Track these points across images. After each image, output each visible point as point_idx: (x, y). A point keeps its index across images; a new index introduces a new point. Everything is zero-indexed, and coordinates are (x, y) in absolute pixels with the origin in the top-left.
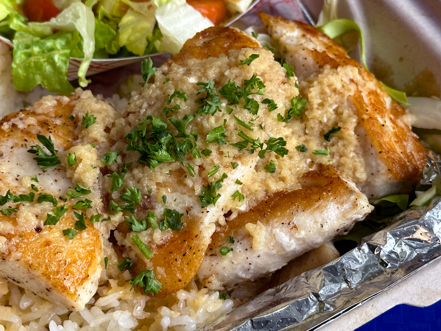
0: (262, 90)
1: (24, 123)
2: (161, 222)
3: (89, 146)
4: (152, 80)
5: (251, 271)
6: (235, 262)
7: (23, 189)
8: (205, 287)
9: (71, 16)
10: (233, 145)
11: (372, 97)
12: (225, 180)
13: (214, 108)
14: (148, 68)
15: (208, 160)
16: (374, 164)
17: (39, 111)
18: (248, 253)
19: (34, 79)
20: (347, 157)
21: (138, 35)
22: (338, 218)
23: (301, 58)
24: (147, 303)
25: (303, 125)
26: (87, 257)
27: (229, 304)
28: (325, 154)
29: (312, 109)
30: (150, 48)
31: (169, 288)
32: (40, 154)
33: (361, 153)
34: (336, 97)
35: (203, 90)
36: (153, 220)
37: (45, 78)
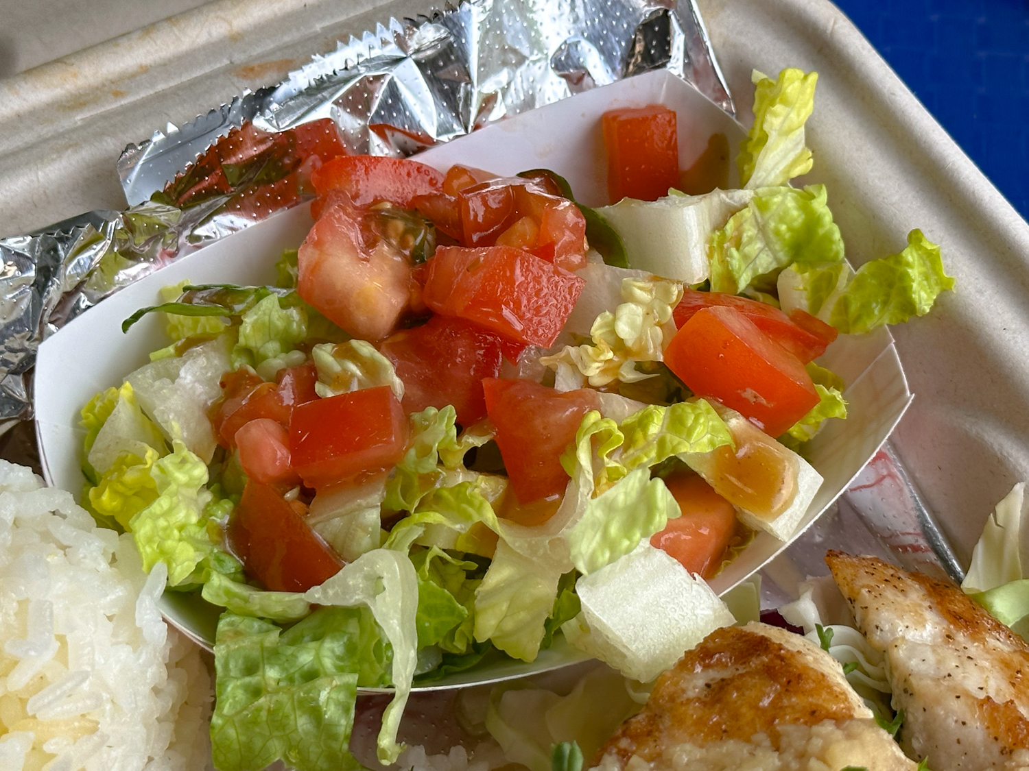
9: (362, 583)
19: (265, 748)
21: (523, 616)
37: (291, 745)
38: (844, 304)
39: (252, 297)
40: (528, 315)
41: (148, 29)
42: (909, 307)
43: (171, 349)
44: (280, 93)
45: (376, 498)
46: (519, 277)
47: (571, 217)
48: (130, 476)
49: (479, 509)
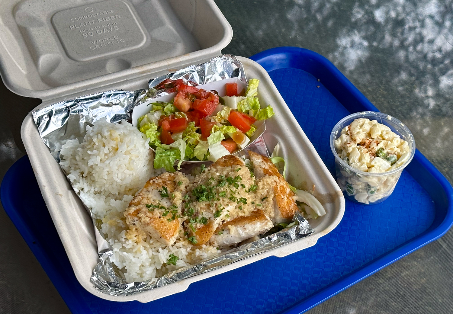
0: (241, 181)
1: (157, 181)
2: (200, 221)
3: (179, 192)
4: (204, 172)
5: (228, 242)
6: (223, 237)
7: (156, 204)
8: (212, 245)
9: (178, 144)
10: (228, 198)
11: (281, 188)
12: (224, 210)
13: (223, 185)
14: (203, 168)
15: (219, 202)
16: (277, 211)
17: (163, 177)
18: (228, 235)
19: (161, 165)
20: (269, 208)
21: (201, 153)
22: (260, 228)
23: (259, 171)
24: (192, 248)
25: (255, 195)
26: (174, 229)
27: (220, 251)
28: (261, 206)
29: (259, 189)
30: (205, 158)
31: (200, 243)
32: (163, 193)
33: (273, 207)
34: (268, 186)
35: (221, 178)
36: (197, 220)
37: (165, 165)
38: (258, 116)
39: (167, 104)
40: (208, 110)
41: (155, 62)
42: (267, 117)
43: (153, 111)
44: (175, 74)
45: (182, 134)
46: (207, 104)
47: (217, 97)
48: (146, 126)
49: (196, 137)
